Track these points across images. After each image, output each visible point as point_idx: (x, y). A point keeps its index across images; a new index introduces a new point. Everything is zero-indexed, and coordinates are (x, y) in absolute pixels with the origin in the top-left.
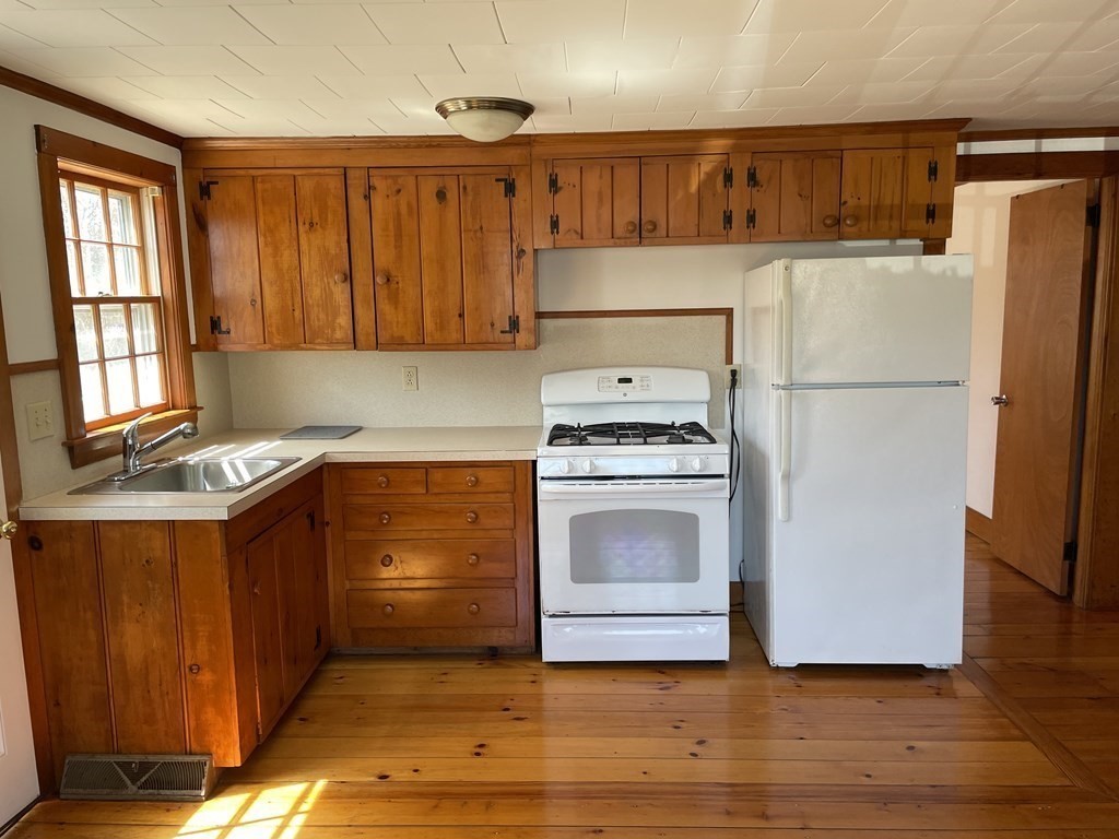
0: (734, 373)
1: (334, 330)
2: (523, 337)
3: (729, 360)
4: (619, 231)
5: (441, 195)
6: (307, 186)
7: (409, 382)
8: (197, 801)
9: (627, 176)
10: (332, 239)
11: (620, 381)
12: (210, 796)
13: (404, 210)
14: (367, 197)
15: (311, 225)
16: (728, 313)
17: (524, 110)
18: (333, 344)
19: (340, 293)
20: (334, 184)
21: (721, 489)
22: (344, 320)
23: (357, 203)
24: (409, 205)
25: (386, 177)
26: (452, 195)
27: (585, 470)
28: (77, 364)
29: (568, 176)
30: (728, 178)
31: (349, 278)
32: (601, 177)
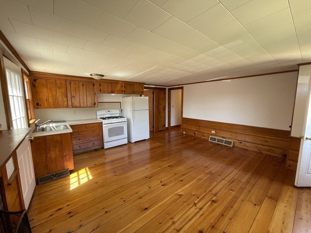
0: (122, 110)
1: (64, 105)
2: (96, 106)
4: (109, 92)
5: (83, 85)
7: (74, 113)
9: (110, 85)
10: (63, 90)
11: (108, 111)
12: (70, 175)
14: (70, 84)
15: (59, 88)
16: (121, 102)
17: (103, 76)
19: (65, 99)
20: (64, 82)
21: (126, 123)
22: (66, 103)
23: (68, 85)
24: (77, 86)
25: (73, 82)
27: (110, 122)
29: (102, 84)
30: (122, 86)
31: (67, 97)
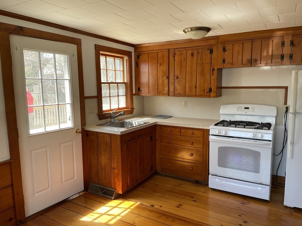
0: (287, 108)
1: (164, 91)
2: (212, 94)
3: (286, 103)
4: (245, 62)
5: (192, 55)
6: (160, 55)
7: (185, 105)
8: (111, 200)
9: (248, 46)
10: (165, 68)
11: (245, 108)
12: (114, 199)
13: (183, 59)
14: (174, 56)
15: (160, 64)
16: (286, 88)
17: (208, 29)
18: (164, 95)
19: (166, 81)
20: (166, 54)
21: (269, 145)
22: (166, 89)
23: (171, 58)
24: (184, 58)
25: (179, 51)
26: (195, 55)
27: (223, 134)
28: (102, 97)
29: (228, 47)
30: (283, 44)
31: (168, 78)
32: (239, 46)
